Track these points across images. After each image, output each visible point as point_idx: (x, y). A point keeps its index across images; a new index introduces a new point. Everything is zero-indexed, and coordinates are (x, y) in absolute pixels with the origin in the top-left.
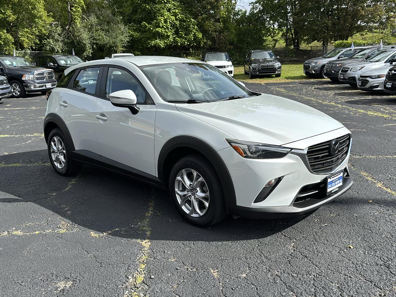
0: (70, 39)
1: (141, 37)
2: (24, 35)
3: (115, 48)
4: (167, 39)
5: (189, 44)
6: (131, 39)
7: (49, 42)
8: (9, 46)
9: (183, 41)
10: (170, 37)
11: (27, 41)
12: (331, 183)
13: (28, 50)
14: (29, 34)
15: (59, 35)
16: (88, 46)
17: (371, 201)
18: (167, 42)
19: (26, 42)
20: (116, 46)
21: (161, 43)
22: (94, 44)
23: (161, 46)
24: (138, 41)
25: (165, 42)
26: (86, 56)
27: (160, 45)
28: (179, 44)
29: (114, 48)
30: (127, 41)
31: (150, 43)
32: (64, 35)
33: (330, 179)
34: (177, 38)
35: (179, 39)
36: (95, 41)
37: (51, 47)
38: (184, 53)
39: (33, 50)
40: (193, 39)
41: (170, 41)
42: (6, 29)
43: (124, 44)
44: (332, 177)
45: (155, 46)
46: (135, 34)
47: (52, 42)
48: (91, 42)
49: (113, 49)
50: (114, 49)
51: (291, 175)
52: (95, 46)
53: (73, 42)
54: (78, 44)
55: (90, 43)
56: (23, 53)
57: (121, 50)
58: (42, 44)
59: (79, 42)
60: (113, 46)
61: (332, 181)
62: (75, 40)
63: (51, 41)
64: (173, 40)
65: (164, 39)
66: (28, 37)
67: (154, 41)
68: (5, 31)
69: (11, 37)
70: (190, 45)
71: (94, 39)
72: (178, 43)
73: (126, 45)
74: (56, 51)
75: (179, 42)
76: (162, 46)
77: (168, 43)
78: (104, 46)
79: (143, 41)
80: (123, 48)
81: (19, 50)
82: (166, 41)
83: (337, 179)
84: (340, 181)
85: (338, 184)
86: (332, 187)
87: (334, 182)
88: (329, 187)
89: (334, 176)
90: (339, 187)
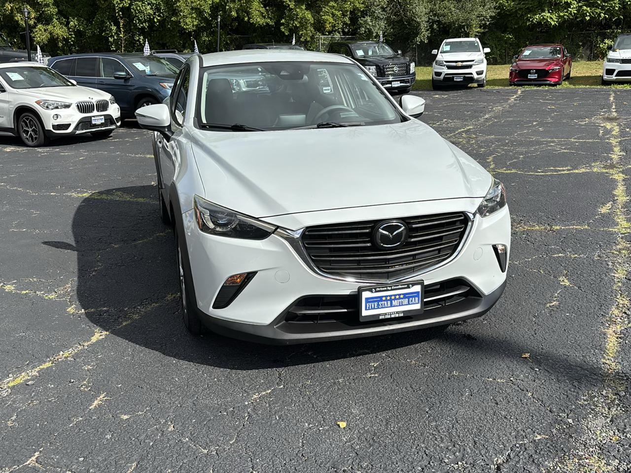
0: (398, 16)
1: (516, 8)
2: (328, 12)
3: (467, 27)
4: (565, 10)
5: (607, 16)
6: (498, 13)
7: (366, 22)
8: (306, 29)
9: (597, 13)
10: (572, 7)
11: (331, 20)
12: (378, 301)
13: (337, 34)
14: (336, 10)
15: (383, 9)
16: (424, 26)
17: (527, 355)
18: (565, 15)
19: (330, 23)
20: (469, 26)
21: (551, 18)
22: (434, 22)
23: (552, 22)
24: (510, 15)
25: (559, 16)
26: (419, 42)
27: (549, 20)
28: (587, 18)
29: (464, 29)
30: (491, 17)
31: (530, 17)
32: (391, 8)
33: (372, 292)
34: (585, 8)
35: (589, 9)
36: (436, 18)
37: (368, 29)
38: (598, 34)
39: (344, 33)
40: (617, 9)
41: (571, 14)
42: (306, 5)
43: (483, 22)
44: (378, 289)
45: (539, 23)
46: (507, 4)
47: (369, 20)
48: (429, 19)
49: (463, 30)
50: (465, 30)
51: (272, 272)
52: (435, 26)
53: (401, 21)
54: (409, 24)
55: (428, 22)
56: (330, 39)
57: (478, 32)
58: (358, 24)
59: (411, 21)
60: (464, 26)
61: (381, 297)
62: (405, 16)
63: (368, 19)
64: (575, 12)
65: (559, 10)
66: (333, 15)
67: (538, 16)
68: (304, 7)
69: (310, 16)
70: (610, 19)
71: (435, 15)
72: (587, 16)
73: (488, 23)
74: (374, 35)
75: (588, 14)
76: (553, 23)
77: (566, 17)
78: (450, 25)
79: (519, 16)
80: (480, 27)
81: (326, 35)
82: (562, 14)
83: (399, 295)
84: (412, 301)
85: (402, 305)
86: (378, 308)
87: (386, 300)
88: (368, 306)
89: (382, 287)
90: (403, 312)
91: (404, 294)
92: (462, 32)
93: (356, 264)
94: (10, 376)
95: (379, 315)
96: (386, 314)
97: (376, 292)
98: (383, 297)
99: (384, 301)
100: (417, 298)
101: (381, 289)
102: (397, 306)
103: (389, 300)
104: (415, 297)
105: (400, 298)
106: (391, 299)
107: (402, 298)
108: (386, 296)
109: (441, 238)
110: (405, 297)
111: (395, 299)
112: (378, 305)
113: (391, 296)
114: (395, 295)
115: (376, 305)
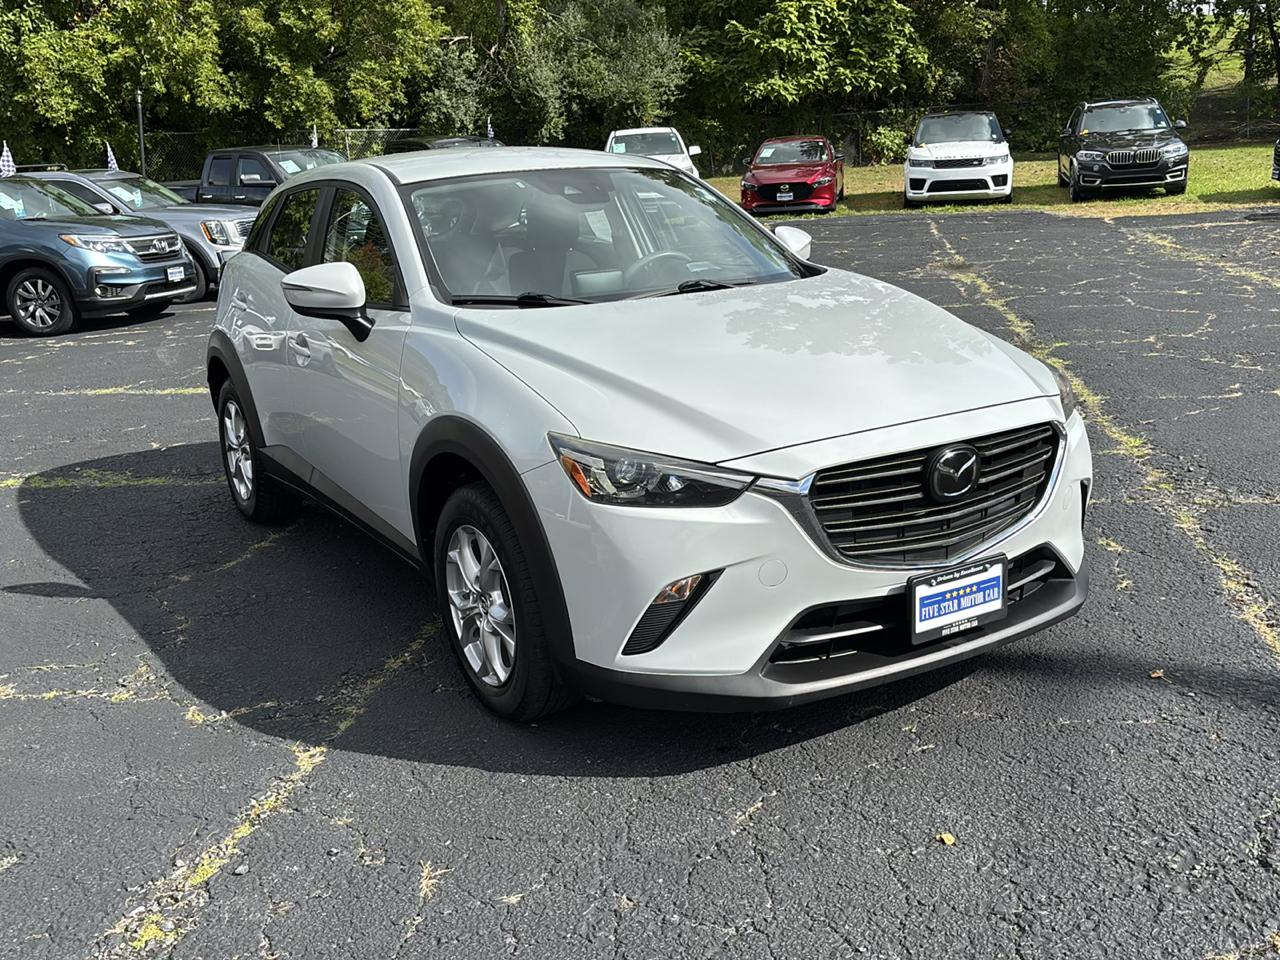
0: (500, 87)
1: (721, 70)
2: (362, 82)
3: (637, 108)
4: (808, 75)
5: (881, 85)
6: (691, 78)
7: (438, 100)
8: (319, 116)
9: (862, 79)
10: (819, 68)
11: (371, 97)
12: (939, 602)
13: (380, 124)
14: (378, 77)
15: (470, 75)
16: (554, 106)
17: (1160, 673)
18: (809, 83)
19: (369, 103)
20: (640, 105)
21: (786, 89)
22: (572, 98)
23: (788, 96)
24: (712, 84)
25: (799, 85)
26: (548, 138)
27: (783, 93)
28: (846, 88)
29: (632, 111)
30: (676, 86)
31: (750, 88)
32: (484, 73)
33: (931, 585)
34: (842, 70)
35: (848, 72)
36: (575, 90)
37: (444, 113)
38: (868, 118)
39: (393, 123)
40: (895, 71)
41: (818, 80)
42: (314, 67)
43: (665, 97)
44: (940, 579)
45: (766, 98)
46: (703, 63)
47: (444, 97)
48: (563, 92)
49: (629, 113)
50: (633, 114)
51: (752, 568)
52: (575, 107)
53: (508, 96)
54: (525, 102)
55: (560, 98)
56: (365, 135)
57: (656, 116)
58: (420, 105)
59: (527, 96)
60: (631, 104)
61: (943, 594)
62: (516, 88)
63: (443, 94)
64: (826, 77)
65: (798, 74)
66: (374, 87)
67: (762, 84)
68: (310, 72)
69: (325, 89)
70: (885, 90)
71: (572, 84)
72: (846, 84)
73: (673, 99)
74: (458, 125)
75: (848, 81)
76: (790, 98)
77: (810, 86)
78: (603, 104)
79: (727, 85)
80: (661, 108)
81: (356, 127)
82: (803, 81)
83: (971, 586)
84: (989, 595)
85: (976, 605)
86: (940, 615)
87: (952, 599)
88: (924, 613)
89: (947, 575)
90: (979, 618)
91: (978, 584)
92: (628, 117)
93: (895, 536)
94: (179, 865)
95: (942, 628)
96: (951, 625)
97: (938, 584)
98: (945, 593)
99: (948, 600)
100: (996, 589)
101: (945, 578)
102: (968, 608)
103: (955, 598)
104: (993, 587)
105: (972, 593)
106: (958, 596)
107: (975, 592)
108: (951, 591)
109: (1020, 474)
110: (979, 590)
111: (965, 594)
112: (940, 609)
113: (958, 590)
114: (965, 588)
115: (936, 610)
